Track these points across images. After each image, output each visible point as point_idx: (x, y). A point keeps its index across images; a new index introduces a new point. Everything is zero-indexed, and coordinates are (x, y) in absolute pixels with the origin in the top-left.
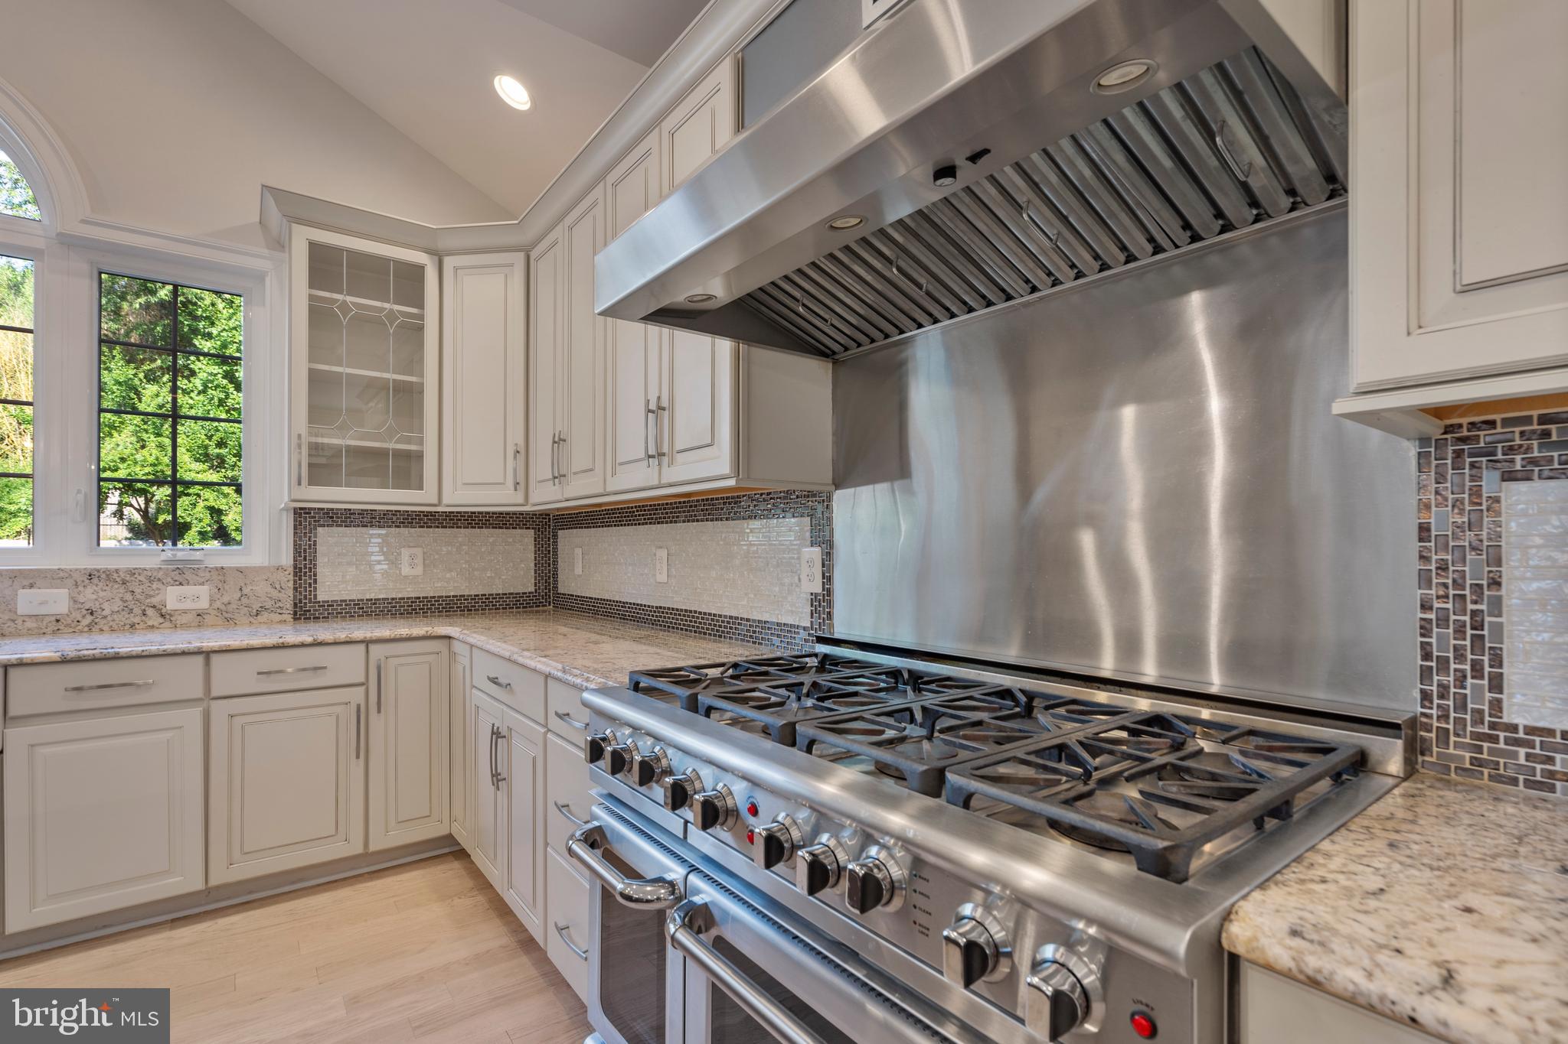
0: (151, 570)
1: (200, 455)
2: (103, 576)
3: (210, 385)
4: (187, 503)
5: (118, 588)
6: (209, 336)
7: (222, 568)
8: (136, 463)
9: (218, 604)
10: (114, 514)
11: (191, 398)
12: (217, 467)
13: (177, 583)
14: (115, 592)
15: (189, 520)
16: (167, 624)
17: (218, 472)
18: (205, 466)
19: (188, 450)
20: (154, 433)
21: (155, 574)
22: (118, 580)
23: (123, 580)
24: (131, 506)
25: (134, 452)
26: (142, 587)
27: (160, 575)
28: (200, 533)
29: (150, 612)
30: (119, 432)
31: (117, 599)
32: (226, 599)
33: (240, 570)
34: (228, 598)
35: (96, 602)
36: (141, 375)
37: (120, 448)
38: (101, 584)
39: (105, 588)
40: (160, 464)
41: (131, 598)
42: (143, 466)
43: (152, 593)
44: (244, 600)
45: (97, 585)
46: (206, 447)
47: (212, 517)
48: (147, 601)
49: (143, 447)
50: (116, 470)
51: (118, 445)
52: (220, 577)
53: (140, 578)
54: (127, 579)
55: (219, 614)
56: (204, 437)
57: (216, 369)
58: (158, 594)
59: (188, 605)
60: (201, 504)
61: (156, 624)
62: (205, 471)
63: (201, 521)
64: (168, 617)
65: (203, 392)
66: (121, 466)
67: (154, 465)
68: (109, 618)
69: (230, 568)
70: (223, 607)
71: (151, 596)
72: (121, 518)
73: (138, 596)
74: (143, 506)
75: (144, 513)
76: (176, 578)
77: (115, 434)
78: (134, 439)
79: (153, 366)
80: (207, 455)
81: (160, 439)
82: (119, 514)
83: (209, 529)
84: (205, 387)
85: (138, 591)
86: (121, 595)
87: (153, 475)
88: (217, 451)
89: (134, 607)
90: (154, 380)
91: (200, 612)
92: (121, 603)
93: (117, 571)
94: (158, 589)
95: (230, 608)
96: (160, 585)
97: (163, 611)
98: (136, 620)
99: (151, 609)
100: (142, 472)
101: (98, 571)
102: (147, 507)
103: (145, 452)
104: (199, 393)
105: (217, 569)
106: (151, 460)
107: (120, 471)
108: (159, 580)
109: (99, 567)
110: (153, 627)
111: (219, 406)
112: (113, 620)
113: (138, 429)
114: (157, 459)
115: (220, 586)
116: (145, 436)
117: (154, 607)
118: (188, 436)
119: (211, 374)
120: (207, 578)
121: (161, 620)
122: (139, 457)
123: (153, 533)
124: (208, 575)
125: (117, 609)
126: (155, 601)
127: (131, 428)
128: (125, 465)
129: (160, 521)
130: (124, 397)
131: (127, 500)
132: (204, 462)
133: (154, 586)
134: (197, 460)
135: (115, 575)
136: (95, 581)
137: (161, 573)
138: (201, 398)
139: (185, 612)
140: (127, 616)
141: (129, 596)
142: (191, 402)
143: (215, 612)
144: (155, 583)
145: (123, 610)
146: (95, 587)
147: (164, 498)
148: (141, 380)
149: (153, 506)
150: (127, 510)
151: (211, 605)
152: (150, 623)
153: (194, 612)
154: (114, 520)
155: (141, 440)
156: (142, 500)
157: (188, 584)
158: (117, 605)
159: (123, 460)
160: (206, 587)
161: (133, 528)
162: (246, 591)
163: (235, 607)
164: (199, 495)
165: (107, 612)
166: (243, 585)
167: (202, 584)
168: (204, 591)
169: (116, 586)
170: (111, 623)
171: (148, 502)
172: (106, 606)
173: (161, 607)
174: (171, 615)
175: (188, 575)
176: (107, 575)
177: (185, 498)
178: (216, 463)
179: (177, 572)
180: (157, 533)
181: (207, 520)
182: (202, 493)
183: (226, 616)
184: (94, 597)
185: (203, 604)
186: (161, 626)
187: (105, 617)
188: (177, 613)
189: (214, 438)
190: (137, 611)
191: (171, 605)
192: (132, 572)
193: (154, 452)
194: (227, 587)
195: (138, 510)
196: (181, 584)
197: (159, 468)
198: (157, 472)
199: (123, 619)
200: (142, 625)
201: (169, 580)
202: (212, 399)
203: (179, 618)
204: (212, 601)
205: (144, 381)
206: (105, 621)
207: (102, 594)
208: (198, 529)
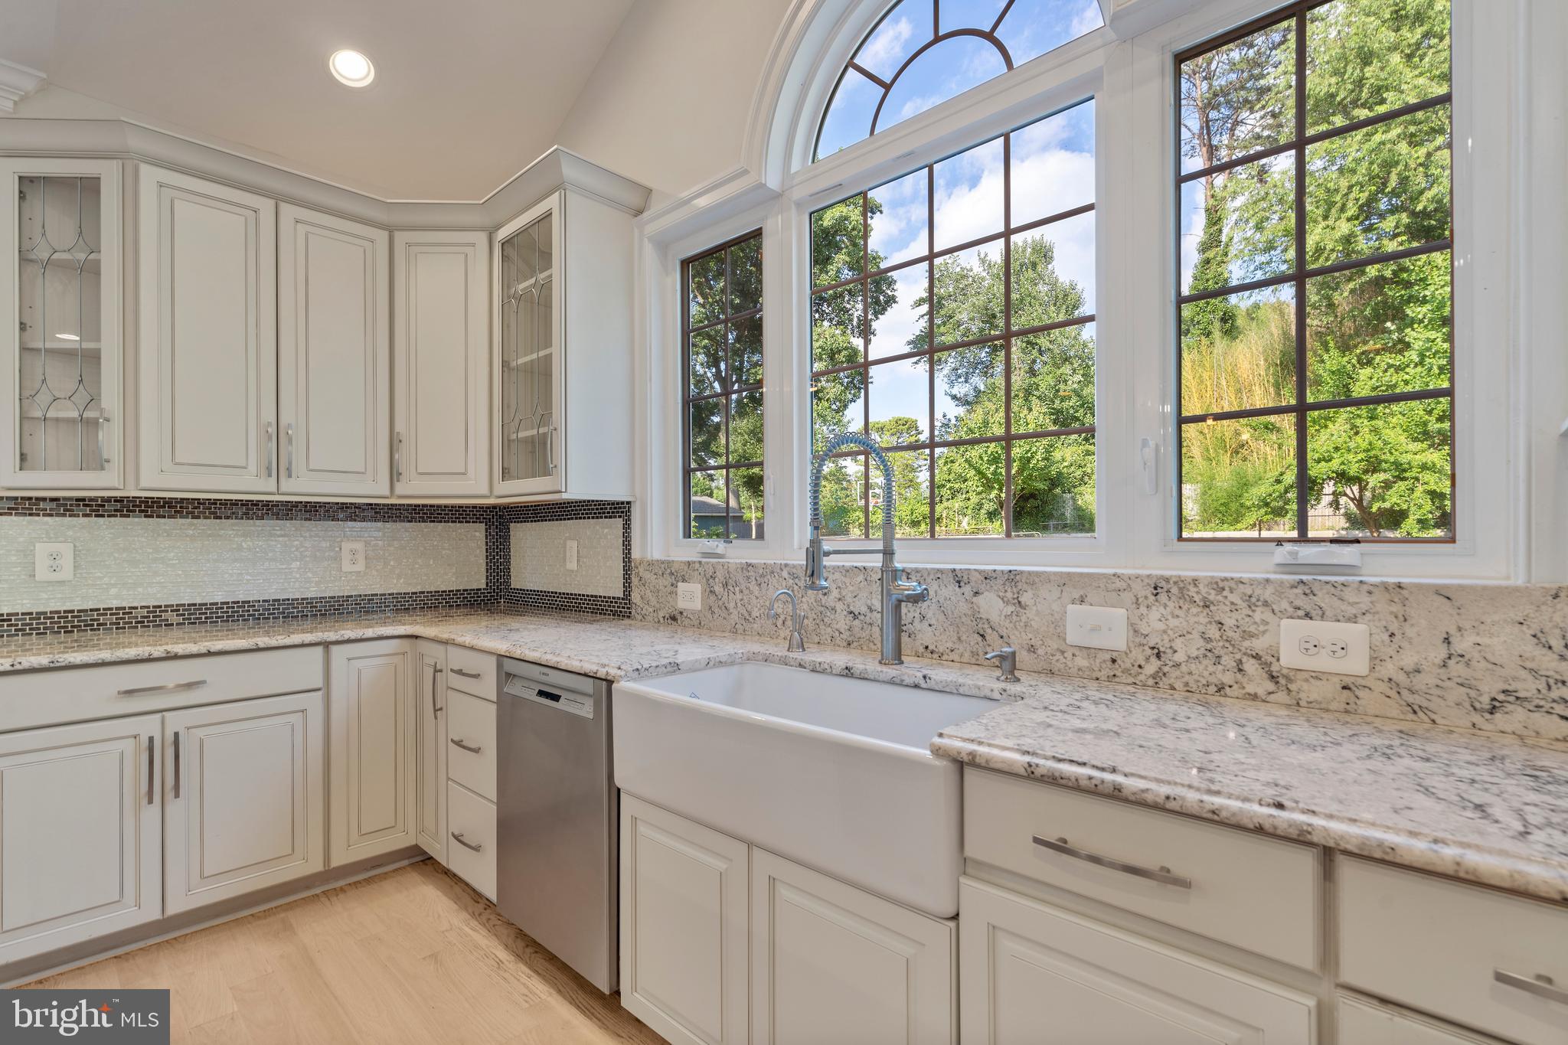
0: (1252, 582)
1: (1418, 434)
2: (1175, 590)
3: (1428, 354)
4: (1403, 488)
5: (1197, 615)
6: (1424, 301)
7: (1400, 586)
8: (1349, 451)
9: (1389, 669)
10: (1331, 504)
11: (1407, 373)
12: (1439, 445)
13: (1301, 613)
14: (1193, 620)
15: (1405, 507)
16: (1281, 696)
17: (1440, 450)
18: (1425, 445)
19: (1404, 431)
20: (1368, 417)
21: (1258, 592)
22: (1197, 598)
23: (1205, 599)
24: (1346, 495)
25: (1348, 440)
26: (1235, 615)
27: (1268, 594)
28: (1419, 521)
29: (1250, 666)
30: (1334, 422)
31: (1196, 635)
32: (1409, 660)
33: (1445, 594)
34: (1415, 659)
35: (1165, 637)
36: (1354, 361)
37: (1333, 438)
38: (1171, 604)
39: (1177, 612)
40: (1372, 449)
41: (1217, 635)
42: (1356, 453)
43: (1252, 629)
44: (1456, 668)
45: (1165, 606)
46: (1425, 424)
47: (1433, 503)
48: (1247, 644)
49: (1357, 433)
50: (1330, 460)
51: (1332, 435)
52: (1394, 608)
53: (1232, 597)
54: (1212, 597)
55: (1393, 694)
56: (1422, 413)
57: (1433, 335)
58: (1264, 632)
59: (1322, 662)
60: (1420, 489)
61: (1261, 692)
62: (1423, 451)
63: (1420, 507)
64: (1282, 681)
65: (1421, 363)
66: (1335, 455)
67: (1368, 450)
68: (1184, 668)
69: (1420, 587)
70: (1401, 678)
71: (1252, 636)
72: (1337, 508)
73: (1230, 634)
74: (1357, 496)
75: (1359, 502)
76: (1298, 603)
77: (1330, 425)
78: (1348, 426)
79: (1365, 348)
80: (1426, 433)
81: (1373, 422)
82: (1335, 505)
83: (1430, 516)
84: (1422, 356)
85: (1229, 622)
86: (1201, 628)
87: (1367, 461)
88: (1438, 425)
89: (1222, 652)
90: (1367, 364)
91: (1348, 681)
92: (1201, 643)
93: (1195, 582)
94: (1265, 623)
95: (1420, 682)
96: (1267, 615)
97: (1275, 668)
98: (1228, 678)
99: (1253, 661)
100: (1355, 460)
101: (1167, 580)
102: (1361, 496)
103: (1358, 439)
104: (1416, 365)
105: (1386, 587)
106: (1364, 445)
107: (1334, 461)
108: (1266, 604)
109: (1167, 573)
110: (1254, 697)
111: (1439, 374)
112: (1190, 673)
113: (1352, 416)
114: (1370, 444)
115: (1394, 627)
116: (1358, 422)
117: (1257, 657)
118: (1404, 415)
119: (1428, 340)
120: (1364, 607)
121: (1271, 687)
122: (1352, 445)
123: (1368, 522)
124: (1365, 601)
125: (1195, 653)
126: (1259, 645)
127: (1345, 416)
128: (1339, 453)
129: (1374, 509)
130: (1338, 386)
131: (1341, 489)
132: (1422, 442)
133: (1258, 616)
134: (1415, 440)
135: (1192, 590)
136: (1163, 597)
137: (1270, 589)
138: (1419, 369)
139: (1317, 676)
140: (1211, 668)
141: (1213, 632)
142: (1407, 377)
143: (1384, 687)
144: (1259, 610)
145: (1205, 656)
146: (1162, 609)
147: (1378, 485)
148: (1354, 366)
149: (1368, 494)
150: (1343, 500)
151: (1373, 669)
152: (1250, 689)
153: (1336, 679)
154: (1330, 511)
155: (1354, 427)
156: (1356, 488)
157: (1323, 617)
158: (1196, 646)
159: (1337, 449)
160: (1360, 628)
161: (1348, 516)
162: (1461, 645)
163: (1432, 681)
164: (1417, 479)
165: (1180, 657)
166: (1453, 631)
167: (1353, 619)
168: (1356, 634)
169: (1194, 610)
170: (1187, 678)
171: (1362, 490)
172: (1178, 644)
173: (1270, 659)
174: (1289, 679)
175: (1323, 599)
176: (1181, 589)
177: (1400, 483)
178: (1437, 441)
179: (1299, 591)
180: (1372, 523)
181: (1428, 506)
182: (1421, 476)
183: (1411, 699)
184: (1161, 626)
185: (1356, 664)
186: (1272, 698)
187: (1177, 665)
188: (1300, 675)
189: (1435, 411)
190: (1228, 661)
191: (1289, 658)
192: (1219, 586)
193: (1367, 436)
194: (1411, 632)
195: (1352, 500)
196: (1308, 616)
197: (1372, 453)
198: (1370, 457)
199: (1206, 674)
200: (1236, 691)
201: (1285, 605)
202: (1430, 369)
203: (1305, 686)
204: (1375, 660)
205: (1358, 366)
206: (1178, 673)
207: (1173, 622)
208: (1417, 517)
